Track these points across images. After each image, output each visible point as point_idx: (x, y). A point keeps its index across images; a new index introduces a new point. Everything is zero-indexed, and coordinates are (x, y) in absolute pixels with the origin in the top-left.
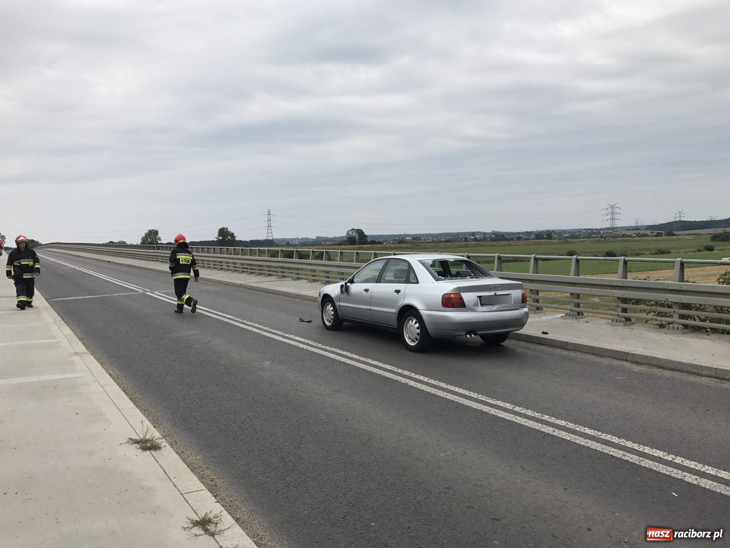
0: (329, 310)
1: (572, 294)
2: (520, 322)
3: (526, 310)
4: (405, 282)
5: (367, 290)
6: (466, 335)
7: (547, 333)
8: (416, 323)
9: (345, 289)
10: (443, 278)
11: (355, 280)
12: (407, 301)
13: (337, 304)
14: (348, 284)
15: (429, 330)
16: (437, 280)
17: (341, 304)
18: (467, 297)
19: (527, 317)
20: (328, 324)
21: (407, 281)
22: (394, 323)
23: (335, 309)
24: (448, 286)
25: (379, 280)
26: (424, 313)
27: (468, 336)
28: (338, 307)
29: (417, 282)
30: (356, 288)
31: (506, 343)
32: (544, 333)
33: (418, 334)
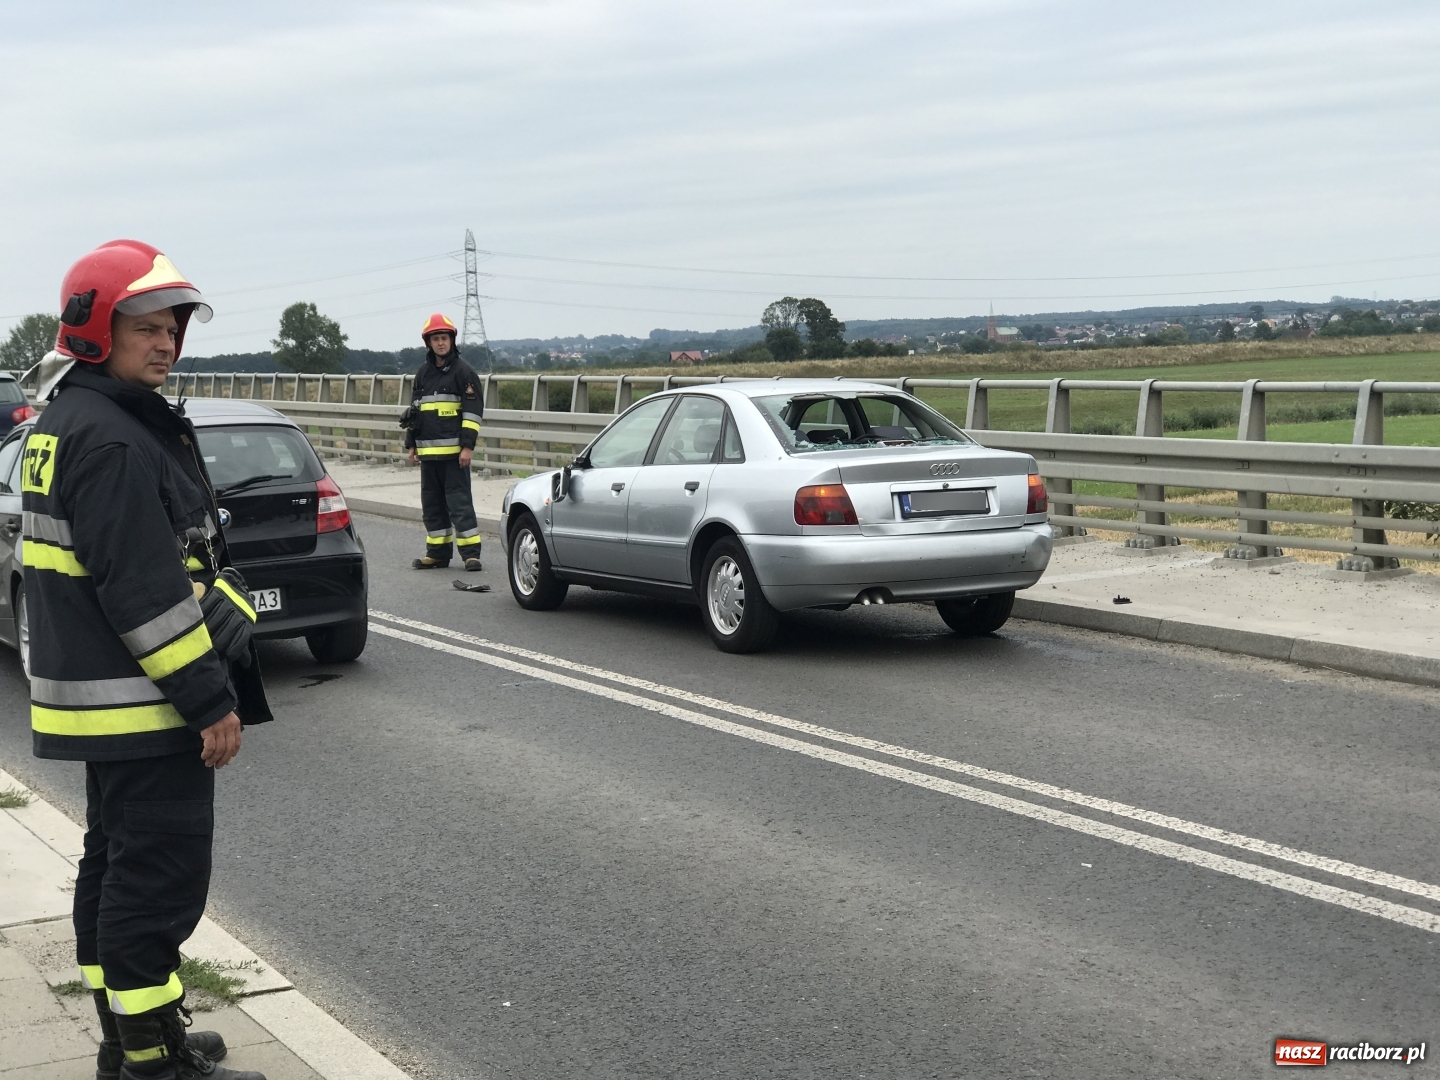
0: (526, 550)
1: (1242, 493)
2: (1027, 566)
3: (1044, 530)
4: (713, 461)
5: (618, 488)
6: (858, 600)
7: (1126, 601)
8: (736, 572)
9: (566, 488)
10: (811, 445)
11: (594, 461)
12: (717, 511)
13: (547, 530)
14: (574, 473)
15: (766, 590)
16: (790, 449)
17: (557, 530)
18: (865, 496)
19: (1048, 553)
20: (525, 591)
21: (718, 458)
22: (684, 578)
23: (542, 549)
24: (814, 467)
25: (649, 459)
26: (752, 540)
27: (867, 602)
28: (548, 541)
29: (742, 459)
30: (594, 483)
31: (1009, 628)
32: (1119, 601)
33: (741, 602)
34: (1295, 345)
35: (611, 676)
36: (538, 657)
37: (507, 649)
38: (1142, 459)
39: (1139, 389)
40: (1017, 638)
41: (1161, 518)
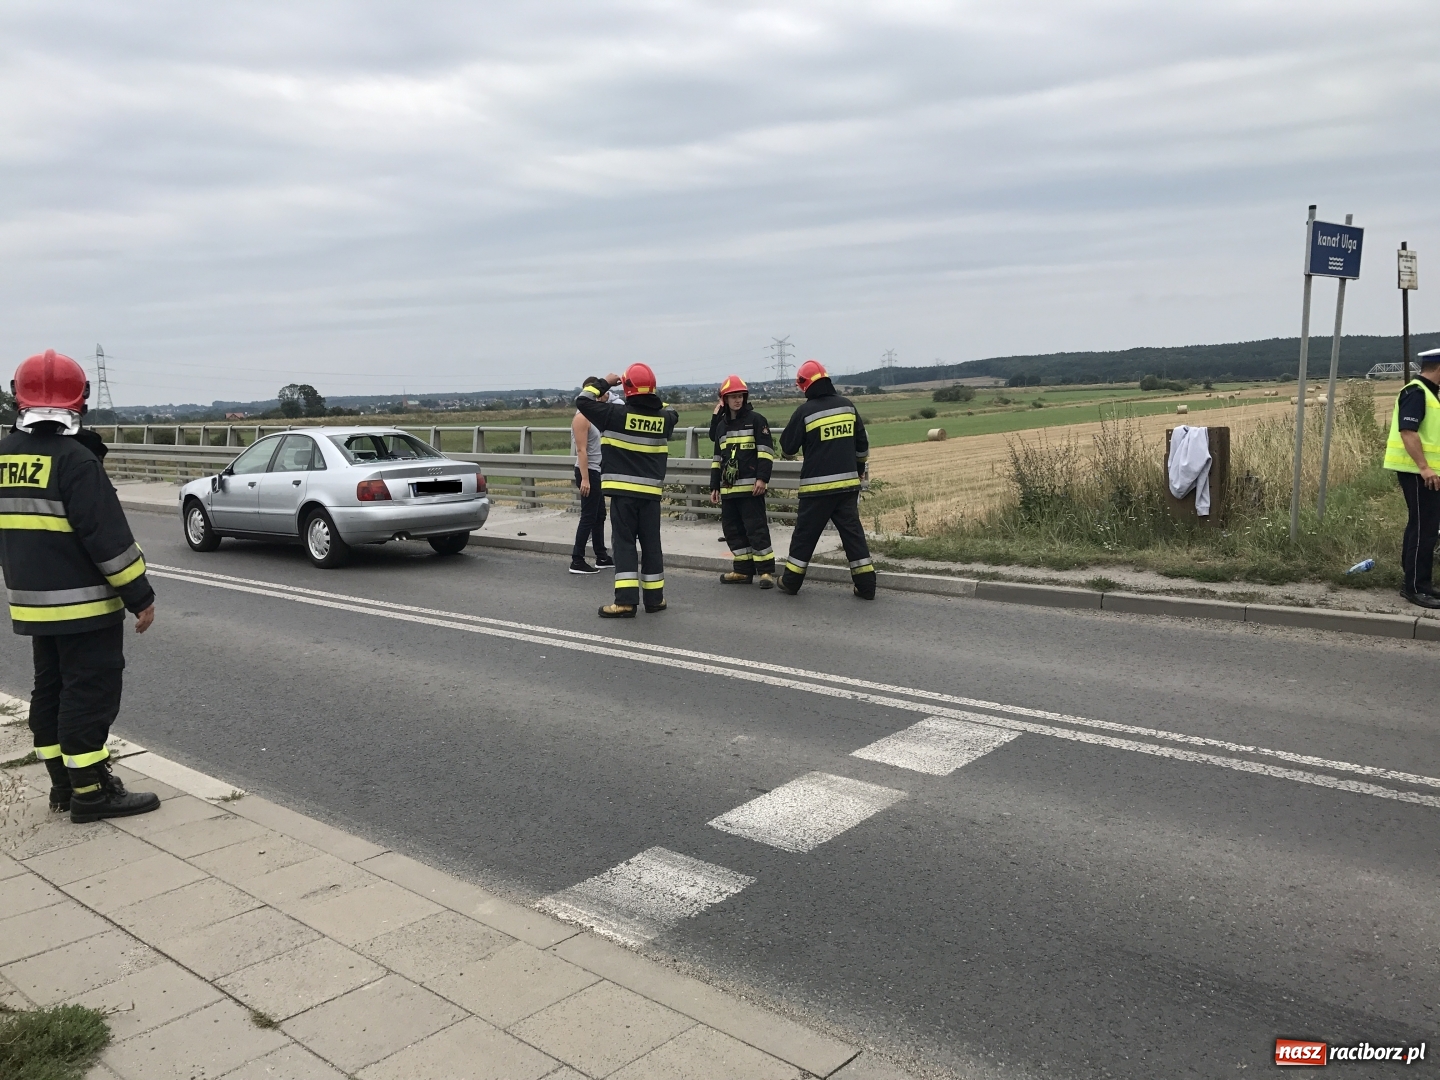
0: (195, 519)
2: (477, 518)
3: (485, 501)
4: (308, 469)
5: (252, 485)
6: (393, 539)
7: (524, 534)
8: (324, 526)
9: (220, 485)
10: (362, 460)
11: (235, 470)
12: (312, 496)
13: (208, 508)
14: (224, 477)
15: (341, 535)
16: (352, 463)
17: (215, 508)
18: (391, 484)
19: (487, 511)
20: (196, 542)
21: (311, 467)
22: (295, 530)
23: (206, 518)
24: (367, 471)
25: (270, 468)
26: (333, 510)
27: (397, 539)
28: (209, 515)
29: (325, 468)
30: (236, 482)
31: (466, 550)
32: (520, 534)
33: (328, 542)
34: (560, 411)
35: (260, 583)
36: (215, 576)
37: (194, 572)
38: (523, 465)
39: (520, 431)
40: (472, 555)
41: (533, 494)
